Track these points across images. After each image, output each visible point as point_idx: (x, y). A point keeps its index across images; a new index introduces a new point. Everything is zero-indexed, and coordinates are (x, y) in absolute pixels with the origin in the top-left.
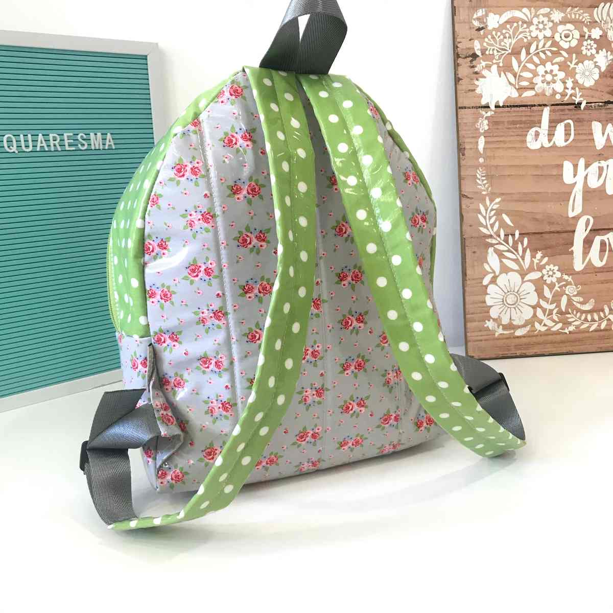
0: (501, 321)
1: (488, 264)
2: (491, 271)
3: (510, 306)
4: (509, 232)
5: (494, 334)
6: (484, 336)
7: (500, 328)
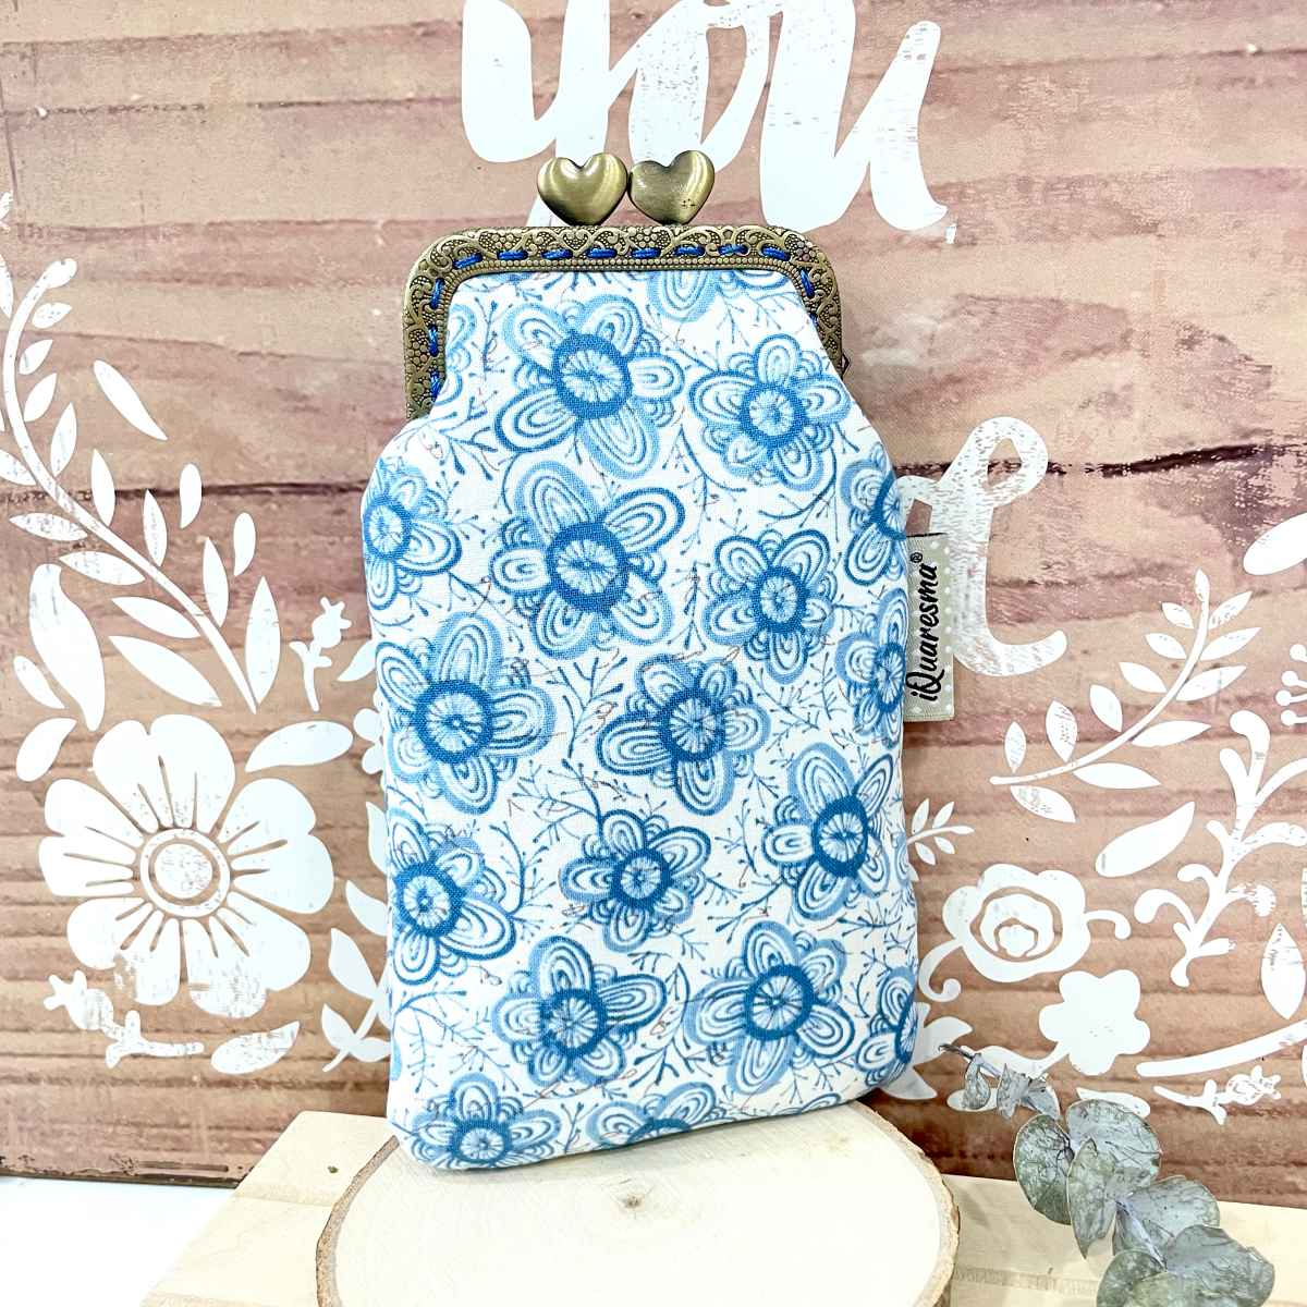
0: (131, 985)
1: (38, 662)
2: (58, 704)
3: (175, 909)
4: (145, 476)
5: (98, 1051)
6: (50, 1056)
7: (128, 1023)
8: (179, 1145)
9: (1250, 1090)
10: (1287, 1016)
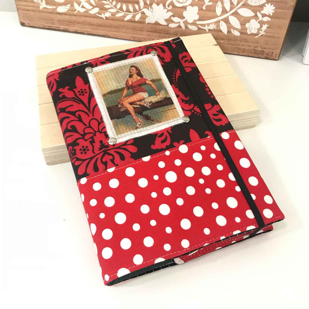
5: (39, 6)
6: (31, 6)
7: (43, 2)
8: (53, 24)
9: (212, 27)
10: (219, 15)
